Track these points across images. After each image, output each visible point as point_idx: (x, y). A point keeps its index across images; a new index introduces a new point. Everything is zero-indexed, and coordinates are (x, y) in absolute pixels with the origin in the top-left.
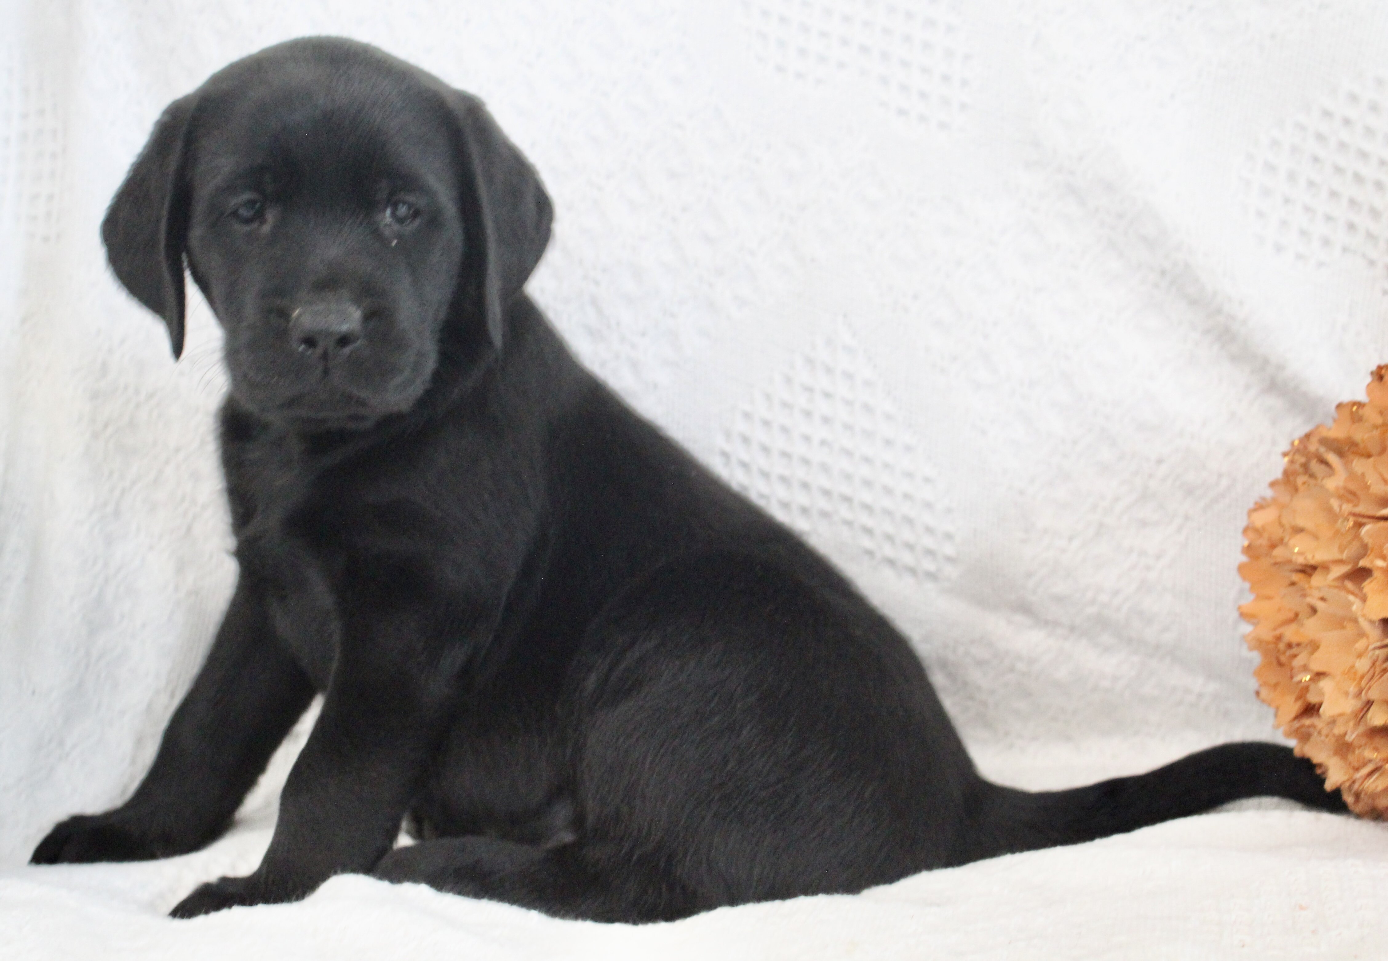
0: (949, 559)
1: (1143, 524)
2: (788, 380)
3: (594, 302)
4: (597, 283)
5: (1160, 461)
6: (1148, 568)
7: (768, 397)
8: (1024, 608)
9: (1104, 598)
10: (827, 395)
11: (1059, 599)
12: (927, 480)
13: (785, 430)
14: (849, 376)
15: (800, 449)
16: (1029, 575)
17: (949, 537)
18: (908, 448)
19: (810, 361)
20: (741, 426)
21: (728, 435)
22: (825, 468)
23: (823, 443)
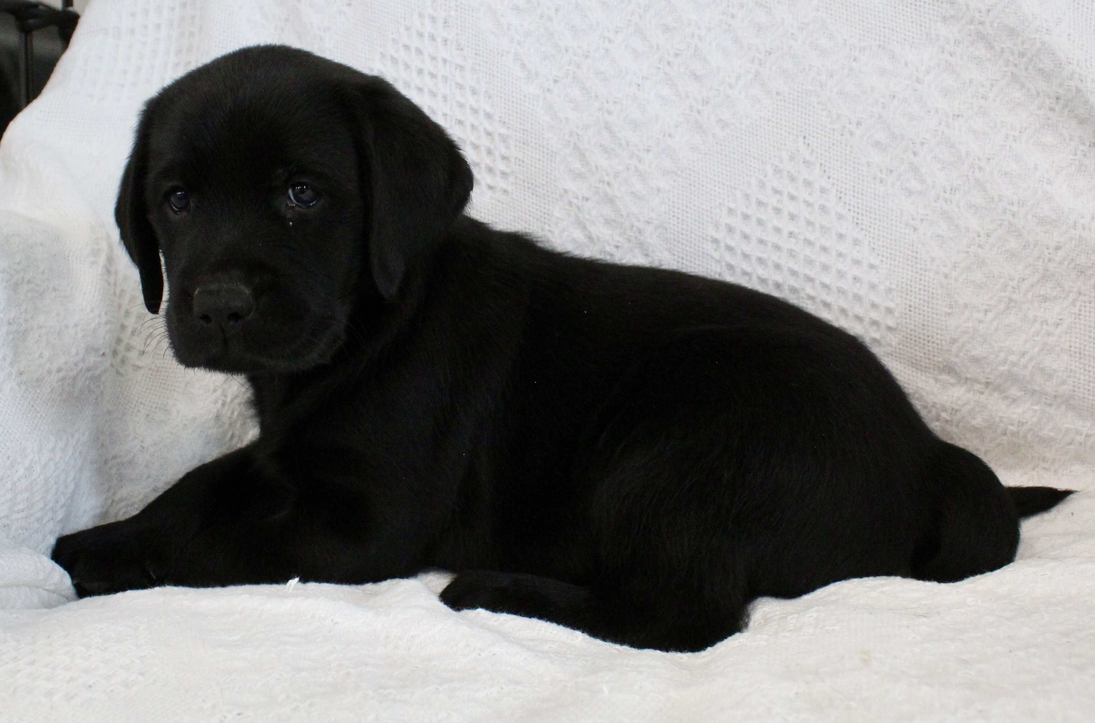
0: (889, 328)
1: (1045, 299)
2: (762, 185)
3: (608, 127)
4: (609, 113)
5: (1058, 248)
6: (1049, 334)
7: (747, 196)
8: (949, 369)
9: (1013, 358)
10: (792, 198)
11: (976, 360)
12: (872, 266)
13: (760, 222)
14: (808, 184)
15: (772, 238)
16: (954, 341)
17: (889, 311)
18: (856, 242)
19: (777, 171)
20: (726, 220)
21: (717, 226)
22: (791, 253)
23: (791, 234)
